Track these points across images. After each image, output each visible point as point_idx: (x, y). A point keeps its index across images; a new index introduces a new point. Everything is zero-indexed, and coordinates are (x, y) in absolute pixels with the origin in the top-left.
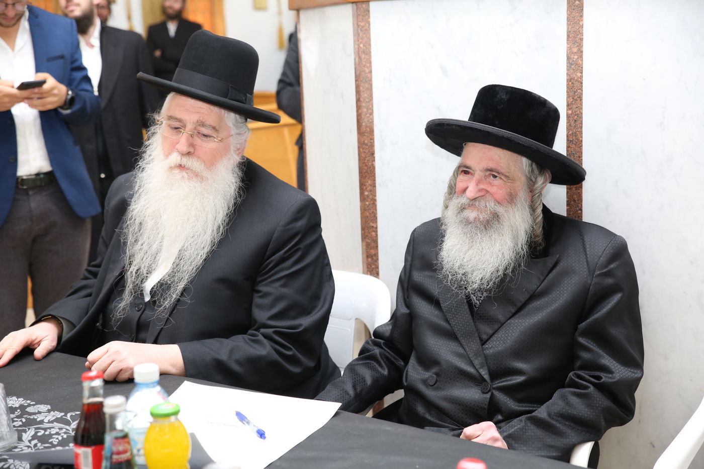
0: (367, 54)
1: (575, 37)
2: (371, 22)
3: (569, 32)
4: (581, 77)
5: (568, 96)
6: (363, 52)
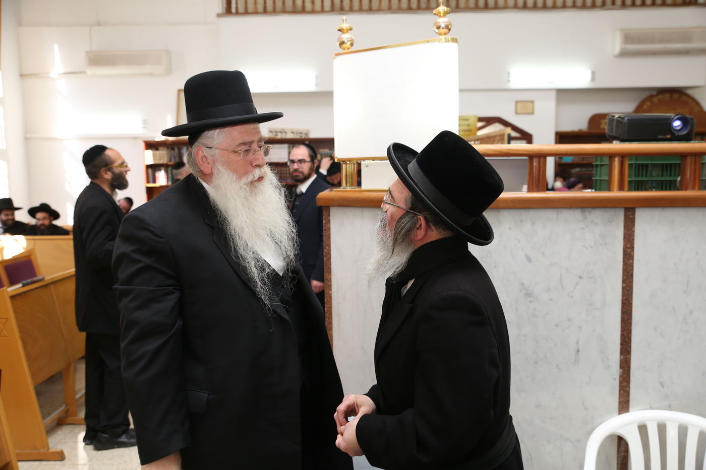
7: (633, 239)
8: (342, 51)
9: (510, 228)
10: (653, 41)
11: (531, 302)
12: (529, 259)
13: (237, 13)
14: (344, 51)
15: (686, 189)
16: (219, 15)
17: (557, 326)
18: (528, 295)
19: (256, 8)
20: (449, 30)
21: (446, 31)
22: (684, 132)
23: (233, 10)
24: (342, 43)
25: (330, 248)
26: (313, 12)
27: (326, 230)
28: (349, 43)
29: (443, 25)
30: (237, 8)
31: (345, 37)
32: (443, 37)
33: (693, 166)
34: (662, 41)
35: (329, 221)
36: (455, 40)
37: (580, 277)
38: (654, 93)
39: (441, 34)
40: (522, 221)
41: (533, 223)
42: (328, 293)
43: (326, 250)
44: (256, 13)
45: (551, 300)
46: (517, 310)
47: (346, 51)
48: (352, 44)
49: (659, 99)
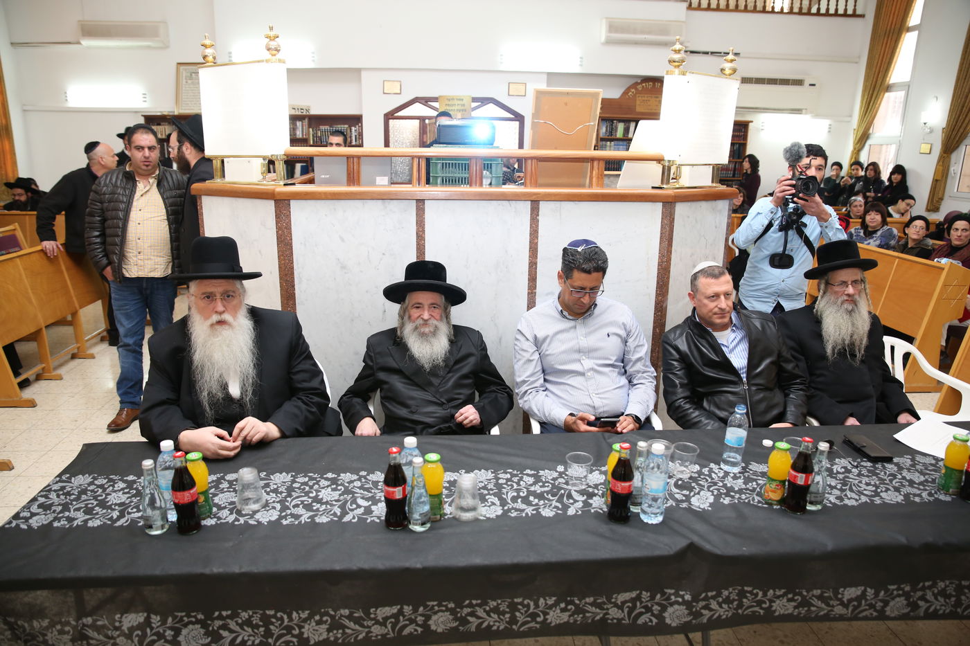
0: (288, 229)
1: (420, 224)
2: (291, 211)
3: (417, 220)
4: (424, 243)
5: (417, 253)
6: (286, 228)
7: (424, 225)
9: (326, 215)
10: (635, 32)
11: (345, 273)
12: (343, 240)
14: (208, 64)
17: (367, 292)
18: (343, 267)
21: (276, 52)
29: (273, 48)
32: (273, 58)
34: (643, 32)
36: (282, 61)
37: (384, 254)
38: (639, 81)
39: (272, 55)
40: (335, 209)
41: (345, 211)
45: (361, 272)
46: (335, 279)
48: (214, 59)
49: (643, 86)
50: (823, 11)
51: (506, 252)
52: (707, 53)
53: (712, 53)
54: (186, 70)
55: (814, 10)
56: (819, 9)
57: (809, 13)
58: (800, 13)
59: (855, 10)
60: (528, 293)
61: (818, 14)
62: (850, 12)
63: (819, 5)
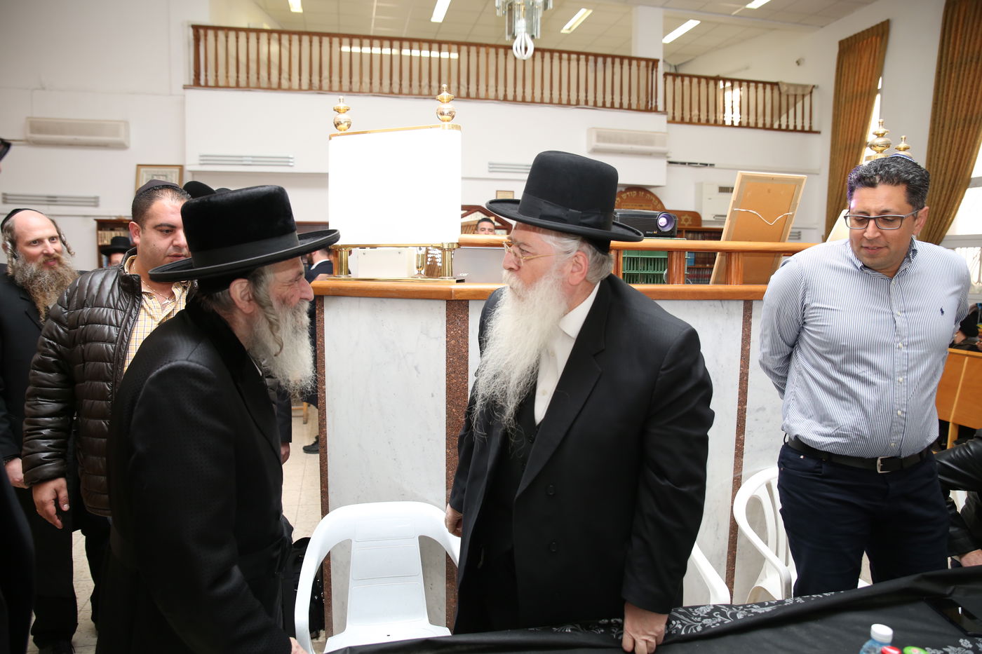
0: (464, 338)
2: (470, 316)
6: (462, 337)
8: (339, 132)
10: (621, 142)
13: (207, 86)
14: (341, 132)
15: (672, 283)
16: (185, 87)
19: (228, 82)
20: (453, 117)
21: (450, 118)
22: (668, 229)
23: (202, 82)
24: (337, 125)
25: (324, 340)
26: (290, 89)
27: (319, 321)
28: (346, 124)
29: (446, 112)
30: (206, 81)
31: (342, 117)
32: (446, 123)
33: (678, 261)
34: (628, 142)
35: (323, 311)
36: (458, 128)
38: (623, 190)
39: (443, 121)
42: (322, 388)
43: (319, 343)
44: (227, 87)
47: (343, 132)
48: (349, 126)
49: (627, 196)
50: (784, 127)
51: (717, 361)
52: (684, 164)
53: (689, 163)
54: (146, 172)
55: (776, 126)
56: (780, 125)
57: (771, 128)
58: (764, 128)
59: (810, 127)
60: (739, 409)
61: (780, 129)
62: (807, 128)
63: (780, 121)
